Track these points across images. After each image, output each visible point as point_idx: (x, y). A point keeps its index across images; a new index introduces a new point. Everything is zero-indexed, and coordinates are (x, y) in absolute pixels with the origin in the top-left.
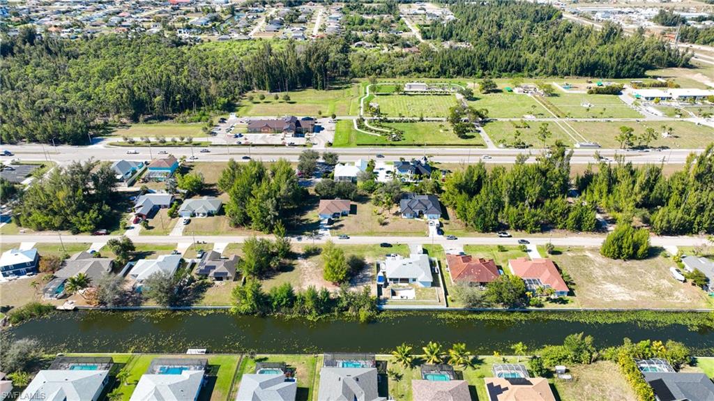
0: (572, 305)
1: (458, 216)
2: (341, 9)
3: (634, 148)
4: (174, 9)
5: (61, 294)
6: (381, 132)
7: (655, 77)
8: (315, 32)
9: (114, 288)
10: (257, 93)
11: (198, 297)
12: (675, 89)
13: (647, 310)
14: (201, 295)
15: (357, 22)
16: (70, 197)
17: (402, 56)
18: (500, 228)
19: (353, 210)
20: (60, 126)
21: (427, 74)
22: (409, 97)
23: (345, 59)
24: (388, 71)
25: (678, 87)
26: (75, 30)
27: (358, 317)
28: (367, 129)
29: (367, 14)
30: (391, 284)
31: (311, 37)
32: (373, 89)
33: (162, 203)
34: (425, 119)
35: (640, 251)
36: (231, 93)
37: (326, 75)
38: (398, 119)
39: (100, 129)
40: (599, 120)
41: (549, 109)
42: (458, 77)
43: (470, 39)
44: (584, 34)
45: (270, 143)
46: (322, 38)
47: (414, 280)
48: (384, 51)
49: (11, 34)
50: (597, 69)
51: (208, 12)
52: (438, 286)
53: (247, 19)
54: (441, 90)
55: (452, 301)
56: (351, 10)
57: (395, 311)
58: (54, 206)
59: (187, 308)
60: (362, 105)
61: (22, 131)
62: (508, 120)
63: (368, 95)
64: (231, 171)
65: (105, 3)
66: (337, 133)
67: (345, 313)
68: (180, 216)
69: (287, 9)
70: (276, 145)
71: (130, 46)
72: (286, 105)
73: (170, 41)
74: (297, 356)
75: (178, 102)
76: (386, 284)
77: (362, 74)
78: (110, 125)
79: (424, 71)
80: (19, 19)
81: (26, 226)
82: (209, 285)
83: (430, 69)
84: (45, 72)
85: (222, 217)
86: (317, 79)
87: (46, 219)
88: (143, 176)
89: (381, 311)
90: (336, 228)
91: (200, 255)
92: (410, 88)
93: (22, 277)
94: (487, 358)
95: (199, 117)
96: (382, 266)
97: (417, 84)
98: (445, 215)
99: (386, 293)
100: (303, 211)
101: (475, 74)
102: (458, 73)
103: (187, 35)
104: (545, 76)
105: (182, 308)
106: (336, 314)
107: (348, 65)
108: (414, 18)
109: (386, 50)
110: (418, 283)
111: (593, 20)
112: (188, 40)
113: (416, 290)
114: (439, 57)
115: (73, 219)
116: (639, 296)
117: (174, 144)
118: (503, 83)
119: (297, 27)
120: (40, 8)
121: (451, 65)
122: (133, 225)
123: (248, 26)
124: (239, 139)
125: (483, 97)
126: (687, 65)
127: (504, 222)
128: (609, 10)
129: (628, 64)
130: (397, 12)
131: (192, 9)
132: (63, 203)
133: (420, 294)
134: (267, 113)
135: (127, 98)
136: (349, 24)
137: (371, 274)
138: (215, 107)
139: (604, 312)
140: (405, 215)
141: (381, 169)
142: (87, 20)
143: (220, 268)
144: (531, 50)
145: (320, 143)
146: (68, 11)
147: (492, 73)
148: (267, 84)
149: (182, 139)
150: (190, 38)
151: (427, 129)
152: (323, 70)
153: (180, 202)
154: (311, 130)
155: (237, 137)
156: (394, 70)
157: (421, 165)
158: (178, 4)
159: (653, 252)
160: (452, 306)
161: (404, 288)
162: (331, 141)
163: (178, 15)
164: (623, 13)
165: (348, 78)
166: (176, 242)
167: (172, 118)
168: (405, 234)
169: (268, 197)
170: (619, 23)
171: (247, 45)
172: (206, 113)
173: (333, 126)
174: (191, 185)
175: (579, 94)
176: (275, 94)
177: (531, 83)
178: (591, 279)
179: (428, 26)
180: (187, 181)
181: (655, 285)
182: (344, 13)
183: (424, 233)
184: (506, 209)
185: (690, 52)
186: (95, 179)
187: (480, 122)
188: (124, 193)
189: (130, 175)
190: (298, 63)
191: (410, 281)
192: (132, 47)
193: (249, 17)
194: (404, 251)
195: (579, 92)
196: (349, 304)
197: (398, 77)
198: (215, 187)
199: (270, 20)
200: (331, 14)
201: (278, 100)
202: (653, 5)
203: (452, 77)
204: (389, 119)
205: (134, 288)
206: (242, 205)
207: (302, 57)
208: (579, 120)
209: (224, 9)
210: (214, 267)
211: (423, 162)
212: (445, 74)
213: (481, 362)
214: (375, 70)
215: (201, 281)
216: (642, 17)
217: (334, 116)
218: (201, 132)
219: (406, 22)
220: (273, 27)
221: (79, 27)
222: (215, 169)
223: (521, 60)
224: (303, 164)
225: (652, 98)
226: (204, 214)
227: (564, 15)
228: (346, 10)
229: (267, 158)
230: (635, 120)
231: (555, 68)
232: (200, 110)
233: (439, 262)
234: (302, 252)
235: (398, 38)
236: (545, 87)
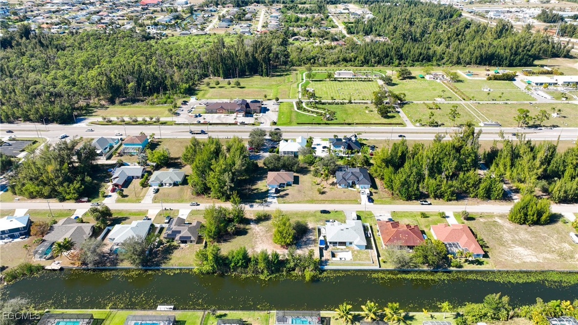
0: (487, 266)
1: (385, 186)
2: (280, 9)
3: (529, 127)
4: (144, 9)
5: (49, 256)
6: (317, 113)
7: (542, 66)
8: (260, 28)
9: (94, 251)
10: (213, 80)
11: (166, 258)
12: (560, 76)
13: (552, 271)
14: (168, 256)
15: (293, 20)
16: (57, 170)
17: (332, 48)
18: (421, 197)
19: (296, 181)
20: (50, 108)
21: (353, 63)
22: (339, 83)
23: (284, 51)
24: (321, 61)
25: (562, 74)
26: (63, 27)
27: (303, 277)
28: (305, 110)
29: (301, 13)
30: (331, 247)
31: (256, 33)
32: (309, 76)
33: (135, 175)
34: (353, 101)
35: (543, 218)
36: (191, 79)
37: (270, 64)
38: (330, 101)
39: (83, 110)
40: (498, 102)
41: (456, 93)
42: (379, 66)
43: (387, 34)
44: (481, 30)
45: (224, 122)
46: (265, 33)
47: (351, 243)
48: (316, 44)
49: (11, 30)
50: (493, 59)
51: (172, 11)
52: (371, 248)
53: (203, 17)
54: (365, 77)
55: (384, 262)
56: (288, 10)
57: (335, 271)
58: (44, 177)
59: (157, 268)
60: (300, 90)
61: (18, 112)
62: (422, 102)
63: (304, 81)
64: (193, 147)
65: (88, 4)
66: (280, 113)
67: (292, 272)
68: (150, 186)
69: (236, 9)
70: (230, 124)
71: (107, 40)
72: (237, 89)
73: (141, 36)
74: (252, 312)
75: (148, 88)
76: (327, 247)
77: (299, 63)
78: (91, 107)
79: (351, 60)
80: (17, 17)
81: (20, 194)
82: (176, 248)
83: (355, 59)
84: (38, 62)
85: (186, 186)
86: (262, 67)
87: (37, 189)
88: (119, 151)
89: (322, 271)
90: (282, 197)
91: (167, 221)
92: (339, 75)
93: (16, 240)
94: (417, 315)
95: (165, 100)
96: (323, 231)
97: (345, 72)
98: (374, 186)
99: (327, 255)
100: (253, 181)
101: (393, 63)
102: (379, 63)
103: (155, 31)
104: (450, 65)
105: (152, 268)
106: (284, 273)
107: (287, 56)
108: (340, 17)
109: (318, 43)
110: (354, 246)
111: (487, 18)
112: (155, 35)
113: (353, 252)
114: (363, 49)
115: (60, 189)
116: (545, 258)
117: (145, 123)
118: (416, 71)
119: (244, 24)
120: (34, 8)
121: (372, 55)
122: (110, 194)
123: (204, 23)
124: (199, 119)
125: (400, 83)
126: (568, 56)
127: (424, 191)
128: (500, 10)
129: (520, 55)
130: (326, 12)
131: (159, 9)
132: (51, 175)
133: (356, 256)
134: (222, 96)
135: (106, 84)
136: (287, 21)
137: (313, 238)
138: (178, 91)
139: (515, 272)
140: (340, 185)
141: (318, 145)
142: (73, 19)
143: (185, 232)
144: (438, 43)
145: (266, 122)
146: (57, 11)
147: (407, 63)
148: (221, 72)
149: (151, 119)
150: (157, 33)
151: (355, 110)
152: (267, 60)
153: (150, 173)
154: (258, 111)
155: (197, 117)
156: (326, 60)
157: (352, 141)
158: (146, 5)
159: (554, 219)
160: (384, 267)
161: (342, 251)
162: (275, 121)
163: (146, 14)
164: (511, 12)
165: (288, 67)
166: (147, 209)
167: (142, 101)
168: (341, 202)
169: (225, 171)
170: (508, 20)
171: (204, 39)
172: (171, 97)
173: (277, 107)
174: (159, 159)
175: (480, 80)
176: (227, 80)
177: (439, 71)
178: (502, 243)
179: (352, 23)
180: (156, 156)
181: (557, 248)
182: (282, 12)
183: (357, 201)
184: (426, 181)
185: (570, 45)
186: (78, 153)
187: (399, 104)
188: (103, 165)
189: (108, 149)
190: (247, 54)
191: (347, 244)
192: (109, 40)
193: (205, 16)
194: (340, 217)
195: (480, 79)
196: (296, 265)
197: (329, 65)
198: (179, 161)
199: (222, 18)
200: (271, 13)
201: (230, 86)
202: (535, 6)
203: (373, 66)
204: (323, 101)
205: (111, 251)
206: (202, 177)
207: (249, 49)
208: (481, 102)
209: (185, 9)
210: (179, 232)
211: (353, 139)
212: (368, 63)
213: (412, 318)
214: (310, 60)
215: (168, 244)
216: (527, 16)
217: (277, 99)
218: (167, 112)
219: (334, 20)
220: (225, 24)
221: (66, 24)
222: (179, 144)
223: (431, 52)
224: (253, 141)
225: (541, 84)
226: (170, 184)
227: (463, 14)
228: (284, 10)
229: (222, 135)
230: (528, 102)
231: (459, 58)
232: (165, 94)
233: (371, 227)
234: (253, 217)
235: (328, 33)
236: (452, 74)
